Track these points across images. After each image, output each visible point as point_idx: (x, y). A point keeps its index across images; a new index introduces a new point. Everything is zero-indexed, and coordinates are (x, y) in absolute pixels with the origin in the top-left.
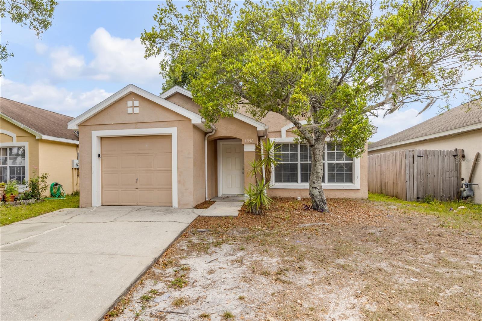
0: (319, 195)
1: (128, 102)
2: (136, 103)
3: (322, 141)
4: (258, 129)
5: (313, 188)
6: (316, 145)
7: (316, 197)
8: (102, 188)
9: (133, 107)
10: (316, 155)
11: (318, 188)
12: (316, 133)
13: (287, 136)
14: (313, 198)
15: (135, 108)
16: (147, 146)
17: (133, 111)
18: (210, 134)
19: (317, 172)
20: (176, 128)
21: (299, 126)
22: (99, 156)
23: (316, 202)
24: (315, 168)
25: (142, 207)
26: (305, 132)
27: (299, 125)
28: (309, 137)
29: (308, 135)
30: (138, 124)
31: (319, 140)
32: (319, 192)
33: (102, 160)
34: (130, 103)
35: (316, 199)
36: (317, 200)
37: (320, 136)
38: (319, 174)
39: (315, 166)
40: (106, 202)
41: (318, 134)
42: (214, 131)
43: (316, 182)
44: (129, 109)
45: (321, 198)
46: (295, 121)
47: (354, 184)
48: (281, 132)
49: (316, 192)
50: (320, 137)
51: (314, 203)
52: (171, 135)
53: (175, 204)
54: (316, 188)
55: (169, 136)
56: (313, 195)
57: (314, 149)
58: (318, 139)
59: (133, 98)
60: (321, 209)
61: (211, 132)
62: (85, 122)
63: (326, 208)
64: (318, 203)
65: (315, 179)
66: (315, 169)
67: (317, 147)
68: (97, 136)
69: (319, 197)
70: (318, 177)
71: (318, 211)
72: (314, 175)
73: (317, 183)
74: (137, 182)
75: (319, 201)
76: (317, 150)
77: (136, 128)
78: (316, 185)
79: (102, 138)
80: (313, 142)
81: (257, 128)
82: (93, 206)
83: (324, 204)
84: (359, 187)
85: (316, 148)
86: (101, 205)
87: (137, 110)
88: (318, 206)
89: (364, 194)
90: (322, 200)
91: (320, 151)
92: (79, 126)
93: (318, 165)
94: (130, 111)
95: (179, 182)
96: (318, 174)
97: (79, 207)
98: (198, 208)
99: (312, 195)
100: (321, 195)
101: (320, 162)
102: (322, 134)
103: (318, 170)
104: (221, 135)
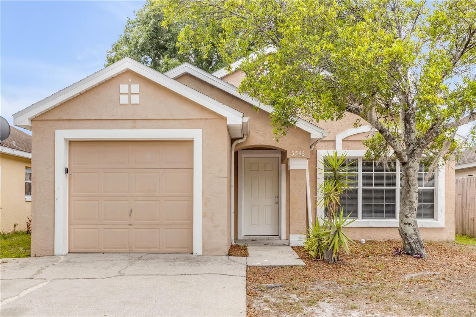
0: (414, 234)
1: (122, 86)
2: (135, 88)
3: (418, 157)
4: (312, 136)
5: (405, 224)
6: (411, 163)
7: (411, 237)
8: (70, 224)
9: (130, 94)
10: (411, 176)
11: (412, 223)
12: (409, 145)
13: (344, 148)
14: (406, 238)
15: (132, 96)
16: (149, 157)
17: (130, 101)
18: (240, 141)
19: (410, 201)
20: (201, 130)
21: (386, 135)
22: (67, 171)
23: (409, 244)
24: (408, 195)
25: (141, 255)
26: (395, 144)
27: (386, 133)
28: (401, 150)
29: (399, 148)
30: (137, 121)
31: (414, 156)
32: (415, 230)
33: (70, 178)
34: (124, 88)
35: (410, 239)
36: (412, 241)
37: (415, 150)
38: (414, 205)
39: (409, 193)
40: (75, 247)
41: (412, 146)
42: (245, 137)
43: (409, 215)
44: (122, 97)
45: (417, 238)
46: (382, 127)
47: (436, 220)
48: (335, 141)
49: (409, 230)
50: (415, 152)
51: (407, 246)
52: (193, 141)
53: (198, 249)
54: (409, 224)
55: (189, 143)
56: (406, 234)
57: (408, 168)
58: (412, 153)
59: (130, 80)
60: (418, 254)
61: (242, 138)
62: (43, 114)
63: (424, 252)
64: (413, 245)
65: (408, 211)
66: (408, 198)
67: (412, 166)
68: (64, 139)
69: (414, 237)
70: (413, 208)
71: (415, 257)
72: (407, 205)
73: (411, 217)
74: (130, 215)
75: (415, 243)
76: (411, 170)
77: (134, 128)
78: (410, 220)
79: (71, 143)
80: (406, 159)
81: (311, 134)
82: (56, 253)
83: (421, 247)
84: (443, 225)
85: (410, 167)
86: (67, 252)
87: (135, 99)
88: (412, 250)
89: (450, 234)
90: (418, 242)
91: (415, 171)
92: (32, 120)
93: (412, 190)
94: (124, 99)
95: (204, 215)
96: (412, 204)
97: (29, 256)
98: (234, 256)
99: (404, 235)
100: (416, 234)
101: (415, 187)
102: (418, 147)
103: (412, 198)
104: (256, 144)
